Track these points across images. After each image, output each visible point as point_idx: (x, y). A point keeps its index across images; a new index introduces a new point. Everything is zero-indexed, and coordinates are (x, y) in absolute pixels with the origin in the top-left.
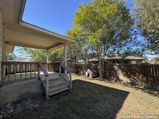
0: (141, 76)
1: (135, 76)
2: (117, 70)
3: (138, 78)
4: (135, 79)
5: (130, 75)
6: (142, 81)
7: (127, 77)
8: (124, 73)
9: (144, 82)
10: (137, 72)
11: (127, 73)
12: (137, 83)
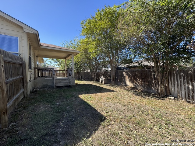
0: (141, 80)
1: (137, 81)
2: (125, 76)
3: (138, 83)
4: (137, 84)
5: (133, 81)
6: (141, 86)
7: (132, 83)
8: (130, 78)
9: (142, 86)
10: (138, 77)
11: (132, 78)
12: (138, 87)
